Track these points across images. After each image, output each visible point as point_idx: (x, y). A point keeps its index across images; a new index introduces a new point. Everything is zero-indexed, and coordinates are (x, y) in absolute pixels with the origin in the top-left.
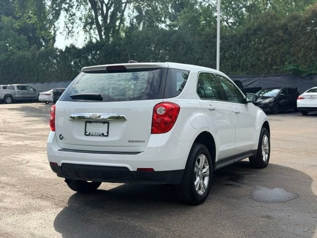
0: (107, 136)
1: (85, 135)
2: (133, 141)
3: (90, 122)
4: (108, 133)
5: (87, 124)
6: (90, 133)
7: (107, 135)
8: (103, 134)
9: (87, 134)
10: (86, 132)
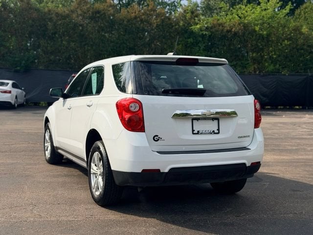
0: (219, 133)
1: (193, 134)
2: (242, 137)
3: (198, 119)
4: (218, 130)
5: (194, 121)
6: (198, 132)
7: (217, 132)
8: (214, 131)
9: (194, 132)
10: (193, 131)
